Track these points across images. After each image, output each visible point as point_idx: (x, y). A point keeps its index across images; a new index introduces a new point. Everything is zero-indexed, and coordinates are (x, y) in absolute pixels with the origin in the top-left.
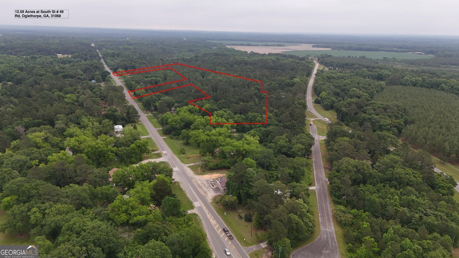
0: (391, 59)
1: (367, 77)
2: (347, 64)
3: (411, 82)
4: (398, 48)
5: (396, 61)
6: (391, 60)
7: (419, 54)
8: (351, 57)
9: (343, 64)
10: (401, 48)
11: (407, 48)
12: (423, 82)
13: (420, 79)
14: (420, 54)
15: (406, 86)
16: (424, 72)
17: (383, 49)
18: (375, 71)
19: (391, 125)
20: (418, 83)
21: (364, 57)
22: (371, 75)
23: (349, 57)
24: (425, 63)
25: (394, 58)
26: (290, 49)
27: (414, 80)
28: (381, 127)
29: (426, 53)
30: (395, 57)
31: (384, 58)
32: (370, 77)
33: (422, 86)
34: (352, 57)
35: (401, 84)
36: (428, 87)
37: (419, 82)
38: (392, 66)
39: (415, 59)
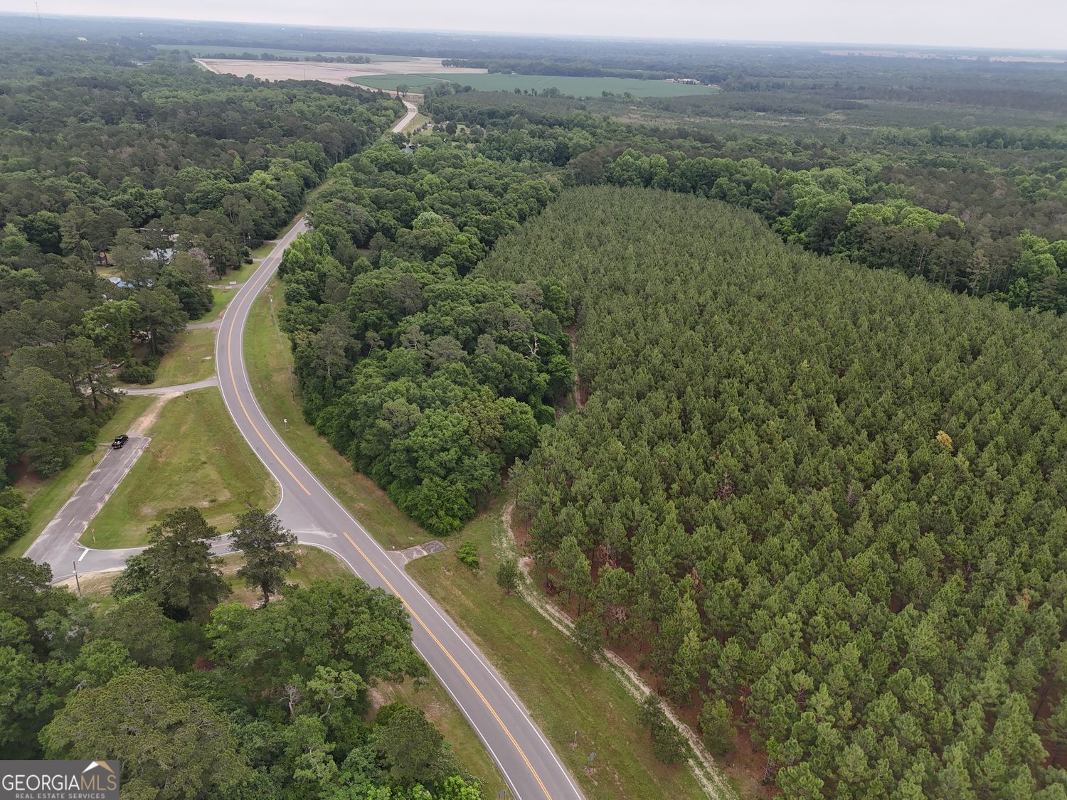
0: (620, 96)
1: (528, 154)
2: (492, 114)
3: (639, 170)
4: (646, 70)
5: (632, 102)
6: (620, 100)
7: (687, 83)
8: (522, 91)
9: (481, 113)
10: (651, 68)
11: (663, 70)
12: (671, 170)
13: (663, 160)
14: (691, 83)
15: (622, 184)
16: (683, 134)
17: (610, 70)
18: (551, 136)
19: (465, 441)
20: (656, 175)
21: (553, 93)
22: (538, 148)
23: (518, 91)
24: (697, 107)
25: (628, 95)
26: (378, 71)
27: (646, 166)
28: (416, 460)
29: (702, 81)
30: (629, 91)
31: (604, 94)
32: (536, 154)
33: (666, 185)
34: (526, 92)
35: (610, 180)
36: (682, 190)
37: (659, 170)
38: (605, 119)
39: (675, 97)
